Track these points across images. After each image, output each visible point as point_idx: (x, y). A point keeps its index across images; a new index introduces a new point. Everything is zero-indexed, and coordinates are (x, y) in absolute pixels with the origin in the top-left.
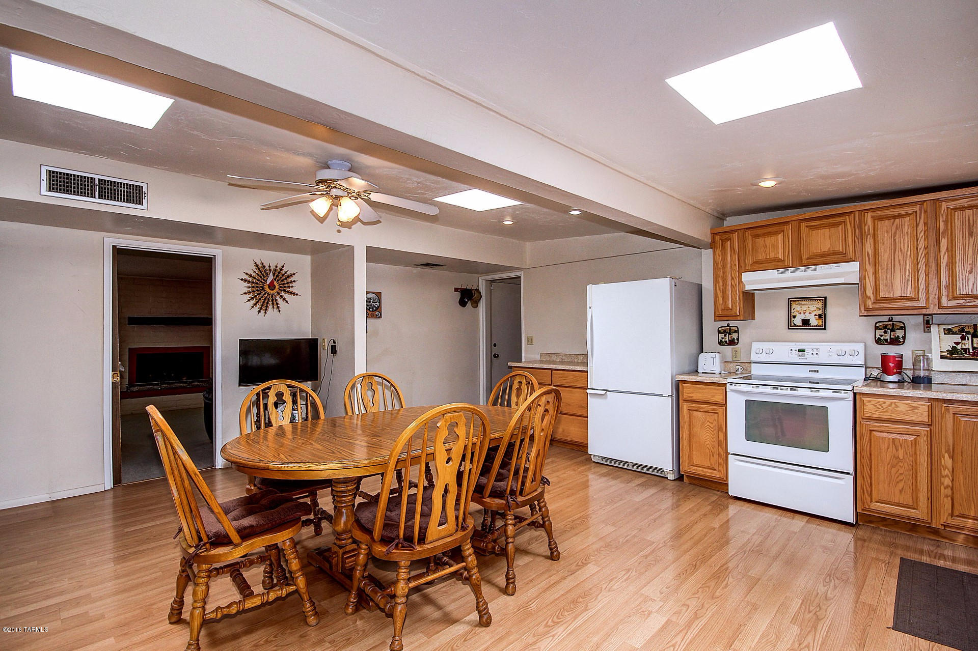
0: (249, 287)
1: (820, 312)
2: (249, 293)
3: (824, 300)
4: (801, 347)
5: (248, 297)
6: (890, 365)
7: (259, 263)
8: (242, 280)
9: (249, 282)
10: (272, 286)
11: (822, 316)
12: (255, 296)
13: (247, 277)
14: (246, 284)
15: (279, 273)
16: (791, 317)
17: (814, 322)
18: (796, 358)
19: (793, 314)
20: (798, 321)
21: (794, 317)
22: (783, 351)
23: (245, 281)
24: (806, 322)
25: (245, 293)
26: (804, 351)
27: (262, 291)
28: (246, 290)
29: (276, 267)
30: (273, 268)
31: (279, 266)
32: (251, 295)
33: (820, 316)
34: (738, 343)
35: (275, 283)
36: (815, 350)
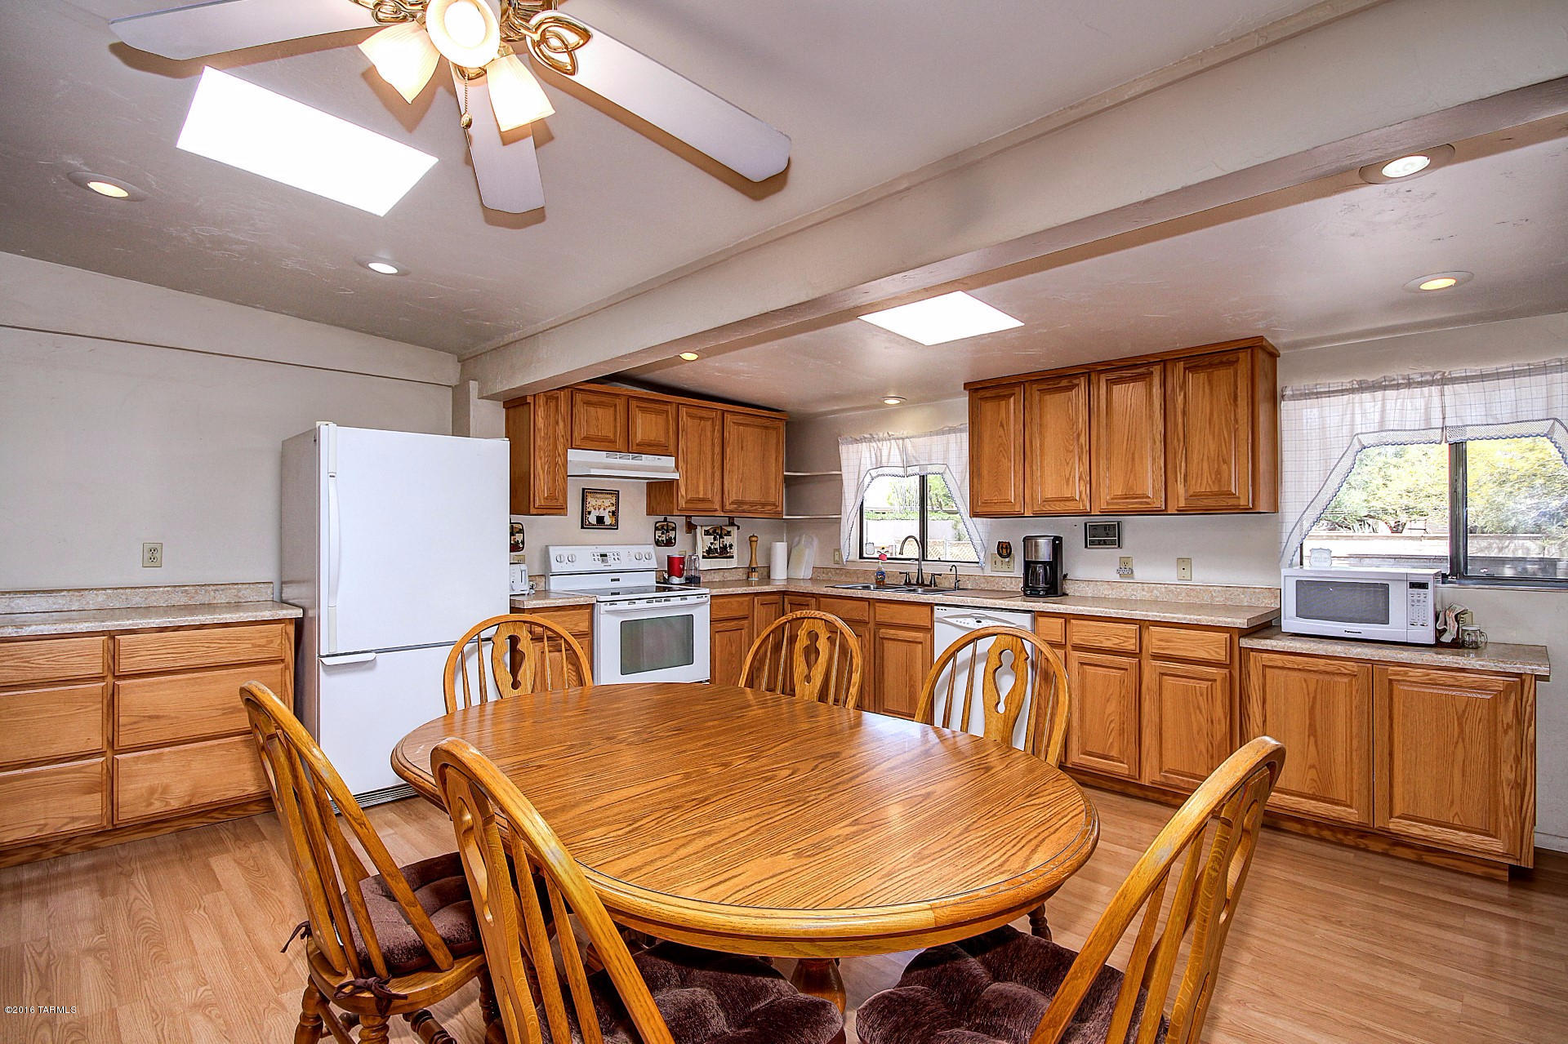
1: (614, 508)
3: (617, 494)
4: (603, 552)
6: (674, 566)
11: (614, 514)
16: (584, 513)
17: (608, 520)
18: (601, 566)
19: (588, 510)
20: (592, 519)
21: (589, 513)
22: (585, 558)
24: (600, 520)
26: (606, 556)
33: (613, 513)
34: (523, 547)
36: (615, 554)
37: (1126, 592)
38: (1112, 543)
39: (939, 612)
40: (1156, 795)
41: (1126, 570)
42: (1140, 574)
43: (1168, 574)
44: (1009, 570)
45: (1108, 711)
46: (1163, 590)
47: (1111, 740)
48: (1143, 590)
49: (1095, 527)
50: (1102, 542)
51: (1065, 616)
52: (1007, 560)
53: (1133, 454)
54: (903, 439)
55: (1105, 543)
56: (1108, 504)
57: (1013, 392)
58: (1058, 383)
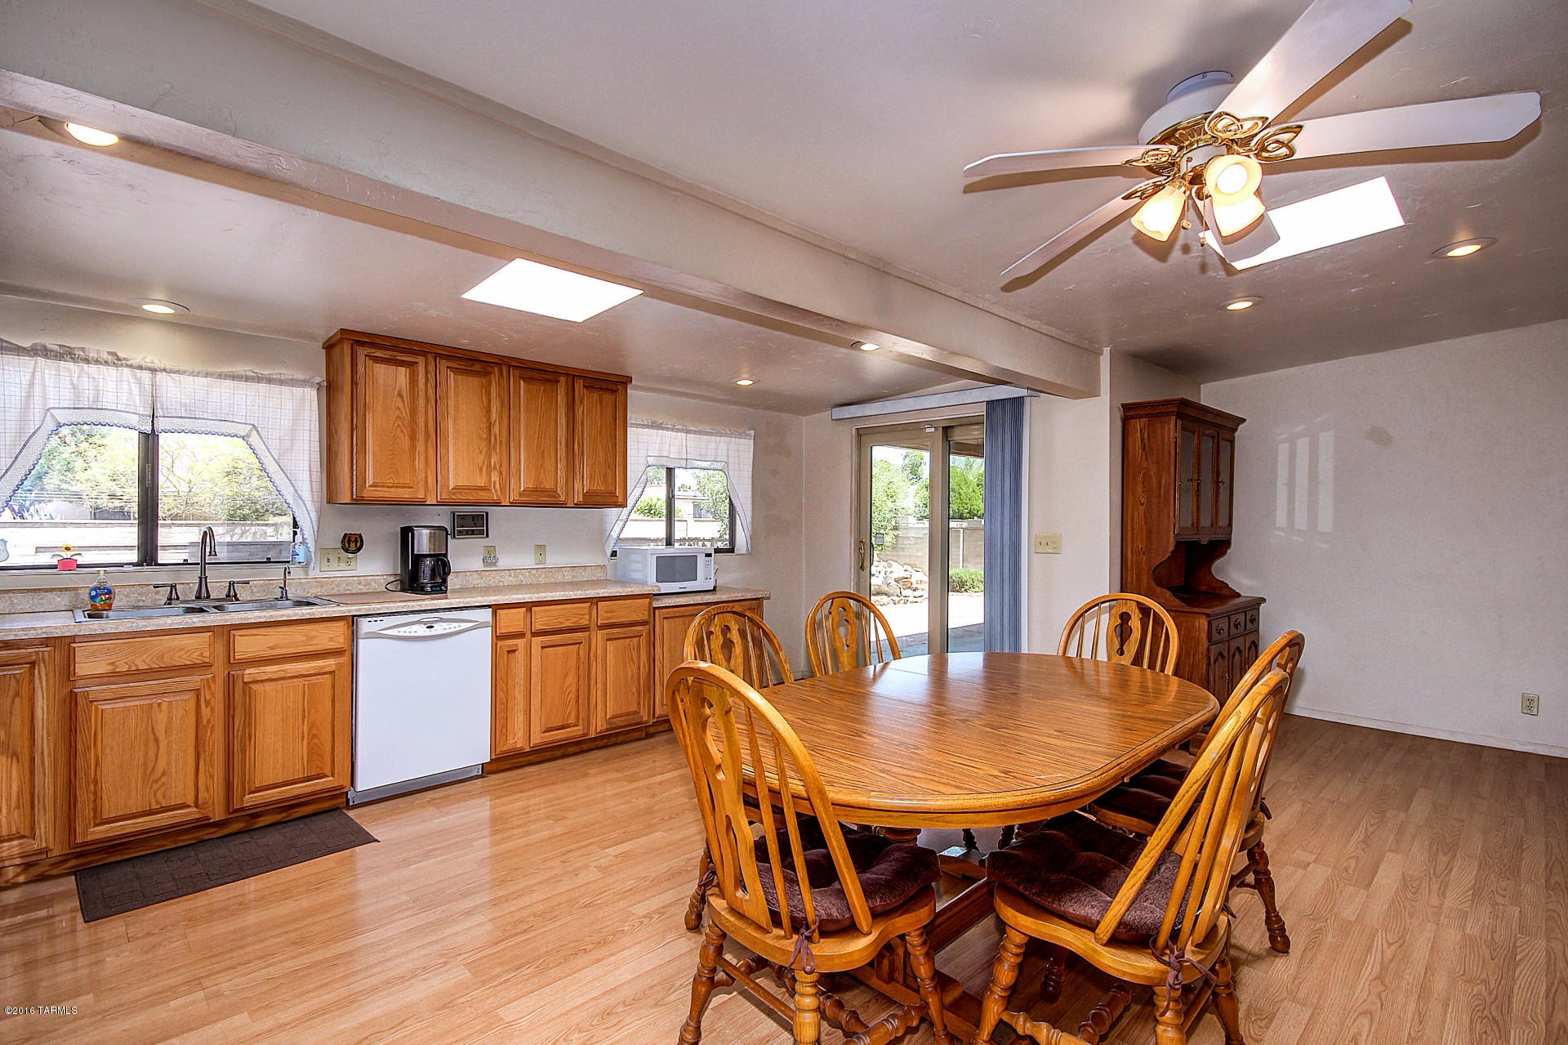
37: (493, 580)
38: (481, 532)
39: (365, 626)
40: (605, 741)
41: (490, 559)
42: (504, 562)
43: (526, 560)
44: (349, 568)
45: (567, 683)
46: (527, 574)
47: (569, 709)
48: (510, 576)
49: (463, 517)
50: (470, 533)
51: (526, 605)
52: (350, 555)
53: (543, 451)
54: (153, 370)
55: (473, 532)
56: (521, 495)
57: (416, 361)
58: (471, 366)
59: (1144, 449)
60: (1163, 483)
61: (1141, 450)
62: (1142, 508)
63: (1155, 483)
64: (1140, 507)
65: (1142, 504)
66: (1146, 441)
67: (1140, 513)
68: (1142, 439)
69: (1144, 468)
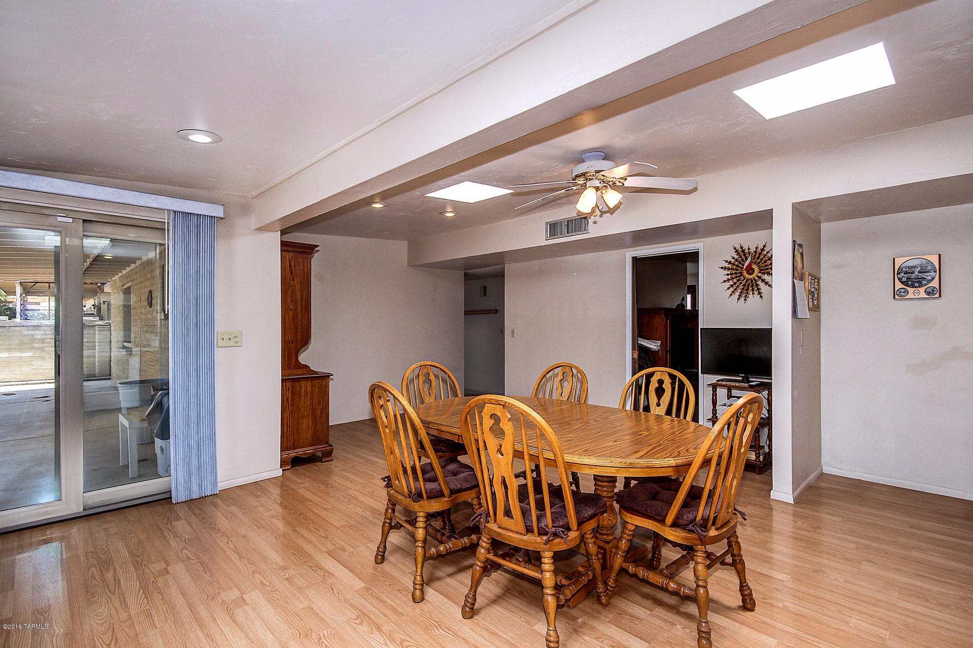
0: (728, 275)
2: (728, 280)
5: (728, 285)
7: (738, 247)
8: (722, 268)
9: (729, 269)
10: (750, 270)
12: (735, 283)
13: (727, 265)
14: (726, 272)
15: (760, 254)
23: (725, 268)
25: (725, 281)
27: (741, 277)
28: (726, 278)
29: (757, 248)
30: (753, 250)
31: (760, 247)
32: (731, 283)
35: (754, 266)
59: (291, 274)
60: (304, 297)
61: (289, 274)
62: (291, 313)
63: (299, 295)
64: (290, 312)
65: (291, 310)
66: (293, 267)
67: (290, 315)
68: (290, 266)
69: (292, 286)
